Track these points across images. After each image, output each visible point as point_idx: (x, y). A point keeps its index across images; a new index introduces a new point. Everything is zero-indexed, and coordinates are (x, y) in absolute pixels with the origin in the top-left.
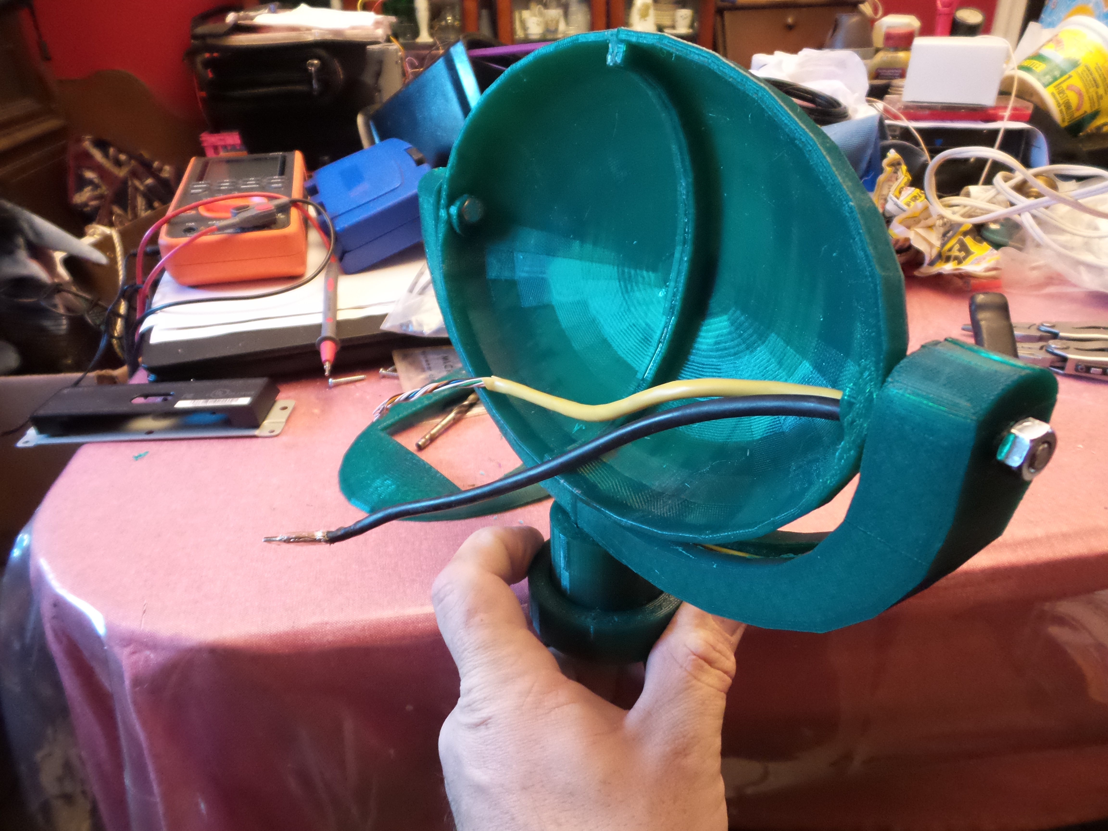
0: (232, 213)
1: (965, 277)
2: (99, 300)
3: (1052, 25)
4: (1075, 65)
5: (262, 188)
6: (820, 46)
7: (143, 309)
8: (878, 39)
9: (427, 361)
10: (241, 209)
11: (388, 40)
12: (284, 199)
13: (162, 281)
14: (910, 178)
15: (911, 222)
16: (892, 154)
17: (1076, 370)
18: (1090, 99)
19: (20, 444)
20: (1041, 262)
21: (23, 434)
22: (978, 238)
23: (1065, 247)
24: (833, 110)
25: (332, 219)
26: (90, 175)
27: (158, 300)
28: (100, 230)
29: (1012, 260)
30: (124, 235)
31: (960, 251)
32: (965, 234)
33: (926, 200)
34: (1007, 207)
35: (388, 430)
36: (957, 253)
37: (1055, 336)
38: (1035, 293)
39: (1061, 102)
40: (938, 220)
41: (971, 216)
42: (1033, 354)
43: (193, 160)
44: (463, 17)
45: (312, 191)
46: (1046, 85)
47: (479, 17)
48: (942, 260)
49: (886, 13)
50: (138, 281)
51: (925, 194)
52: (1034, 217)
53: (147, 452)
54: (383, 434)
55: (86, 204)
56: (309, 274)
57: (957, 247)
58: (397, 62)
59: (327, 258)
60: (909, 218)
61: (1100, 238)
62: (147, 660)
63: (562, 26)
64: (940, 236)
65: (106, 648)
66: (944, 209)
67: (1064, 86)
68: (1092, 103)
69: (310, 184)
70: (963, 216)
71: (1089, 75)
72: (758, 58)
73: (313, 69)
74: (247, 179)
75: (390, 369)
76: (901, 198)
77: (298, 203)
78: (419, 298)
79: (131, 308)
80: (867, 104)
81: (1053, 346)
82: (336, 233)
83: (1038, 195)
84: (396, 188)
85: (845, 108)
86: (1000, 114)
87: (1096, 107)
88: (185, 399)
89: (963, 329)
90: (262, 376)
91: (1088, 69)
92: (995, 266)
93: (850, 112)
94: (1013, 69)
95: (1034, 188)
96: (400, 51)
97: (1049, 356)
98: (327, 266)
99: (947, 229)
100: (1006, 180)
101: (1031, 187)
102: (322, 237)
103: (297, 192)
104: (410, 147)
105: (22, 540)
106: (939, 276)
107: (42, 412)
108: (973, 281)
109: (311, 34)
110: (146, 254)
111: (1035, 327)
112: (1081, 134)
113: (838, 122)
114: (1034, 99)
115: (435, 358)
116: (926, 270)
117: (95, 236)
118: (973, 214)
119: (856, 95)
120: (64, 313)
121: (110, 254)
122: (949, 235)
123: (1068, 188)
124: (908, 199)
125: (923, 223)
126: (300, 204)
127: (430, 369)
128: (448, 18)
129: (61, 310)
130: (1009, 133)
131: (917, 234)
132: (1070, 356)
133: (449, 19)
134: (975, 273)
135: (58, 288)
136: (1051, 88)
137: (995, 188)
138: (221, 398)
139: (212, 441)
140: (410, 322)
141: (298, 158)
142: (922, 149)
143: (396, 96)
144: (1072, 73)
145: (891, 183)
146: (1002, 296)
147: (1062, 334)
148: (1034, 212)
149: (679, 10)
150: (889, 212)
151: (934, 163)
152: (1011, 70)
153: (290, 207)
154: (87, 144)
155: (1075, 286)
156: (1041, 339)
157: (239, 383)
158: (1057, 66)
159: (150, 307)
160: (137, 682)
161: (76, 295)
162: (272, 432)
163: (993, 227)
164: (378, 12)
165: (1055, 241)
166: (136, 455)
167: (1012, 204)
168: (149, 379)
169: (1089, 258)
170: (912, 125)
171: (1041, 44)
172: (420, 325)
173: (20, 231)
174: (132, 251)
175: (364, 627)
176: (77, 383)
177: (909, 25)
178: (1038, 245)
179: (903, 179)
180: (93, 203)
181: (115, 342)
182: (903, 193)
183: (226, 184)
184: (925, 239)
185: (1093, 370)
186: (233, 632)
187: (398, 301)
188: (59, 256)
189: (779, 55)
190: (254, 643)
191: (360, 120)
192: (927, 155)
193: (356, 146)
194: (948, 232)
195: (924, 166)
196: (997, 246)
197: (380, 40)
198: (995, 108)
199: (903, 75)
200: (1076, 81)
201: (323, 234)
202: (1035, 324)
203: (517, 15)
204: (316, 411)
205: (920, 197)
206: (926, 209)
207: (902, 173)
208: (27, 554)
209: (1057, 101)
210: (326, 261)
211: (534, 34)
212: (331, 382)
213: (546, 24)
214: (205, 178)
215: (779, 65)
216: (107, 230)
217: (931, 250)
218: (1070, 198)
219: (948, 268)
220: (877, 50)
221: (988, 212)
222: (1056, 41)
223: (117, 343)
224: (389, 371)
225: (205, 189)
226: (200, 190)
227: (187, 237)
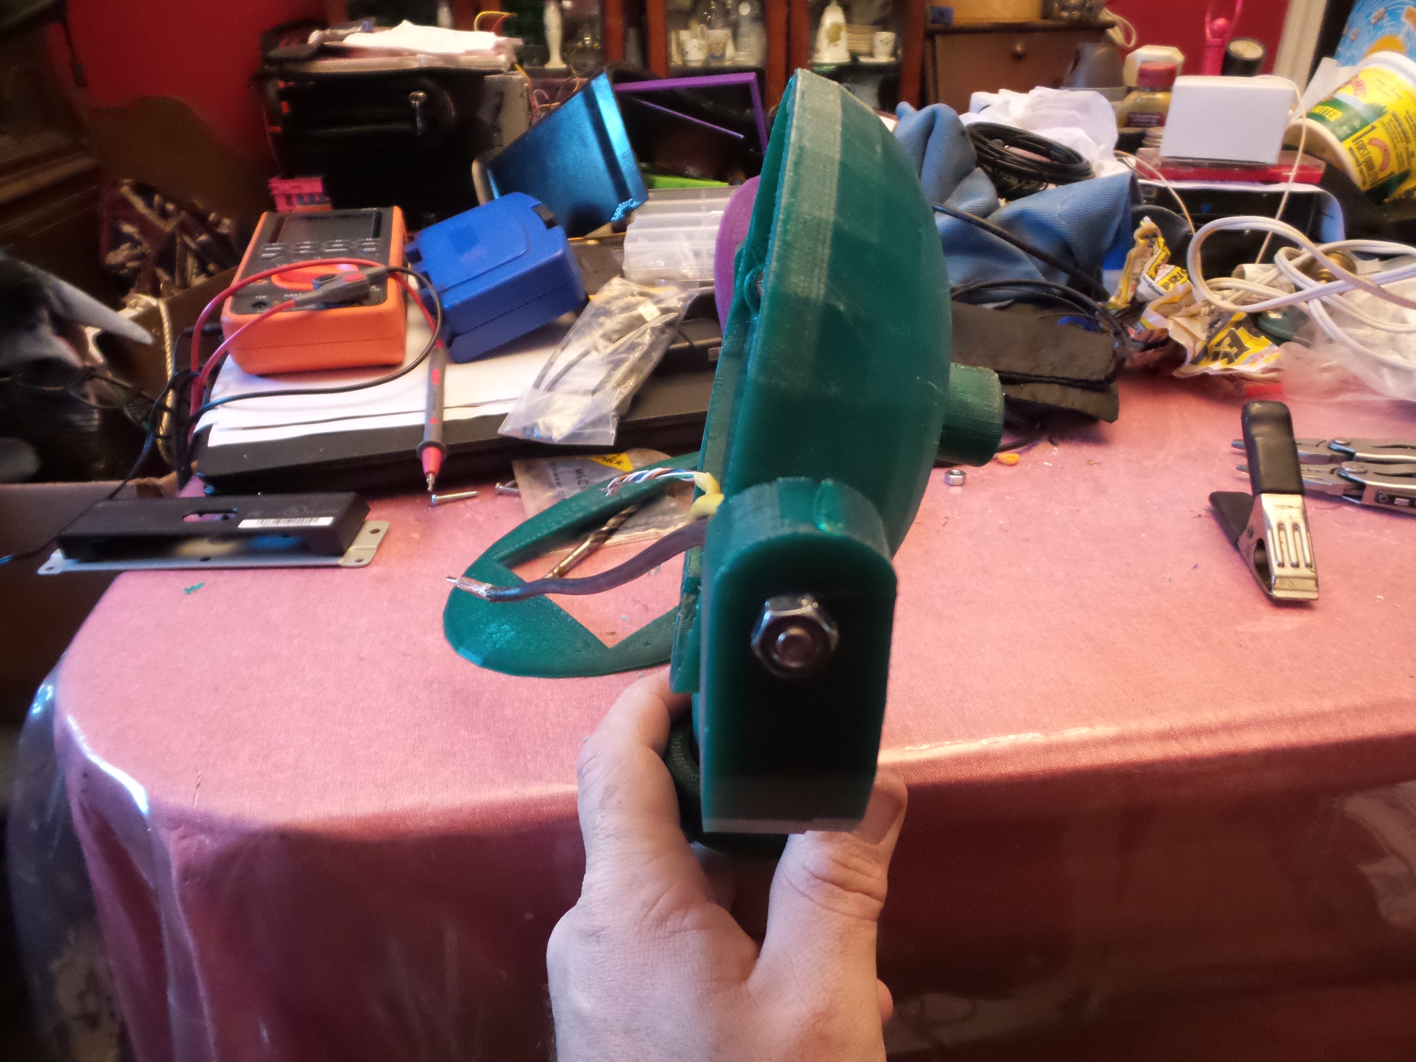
0: (314, 284)
1: (1237, 379)
2: (141, 389)
3: (1351, 61)
4: (1379, 112)
5: (351, 253)
6: (1056, 83)
7: (199, 402)
8: (1130, 75)
9: (556, 475)
10: (325, 279)
11: (513, 68)
12: (379, 268)
13: (223, 366)
14: (1169, 254)
15: (1170, 309)
16: (1147, 223)
17: (1377, 500)
18: (1398, 157)
19: (42, 571)
20: (1334, 362)
21: (46, 558)
22: (1254, 330)
23: (1364, 343)
24: (1074, 166)
25: (439, 294)
26: (128, 229)
27: (218, 392)
28: (144, 300)
29: (1298, 358)
30: (172, 308)
31: (1231, 346)
32: (1238, 324)
33: (1188, 281)
34: (1291, 292)
35: (506, 562)
36: (1228, 349)
37: (1350, 456)
38: (1328, 401)
39: (1361, 160)
40: (1203, 306)
41: (1244, 303)
42: (1321, 480)
43: (264, 216)
44: (605, 36)
45: (414, 257)
46: (1342, 139)
47: (625, 38)
48: (1208, 358)
49: (1139, 45)
50: (193, 367)
51: (1188, 272)
52: (1325, 305)
53: (203, 584)
54: (500, 567)
55: (122, 265)
56: (408, 362)
57: (1228, 341)
58: (522, 95)
59: (431, 344)
60: (1167, 304)
61: (1408, 333)
62: (201, 846)
63: (730, 51)
64: (1206, 327)
65: (149, 830)
66: (1211, 292)
67: (1365, 140)
68: (1401, 163)
69: (411, 247)
70: (1235, 302)
71: (1397, 126)
72: (979, 97)
73: (417, 102)
74: (331, 241)
75: (508, 484)
76: (1158, 279)
77: (396, 272)
78: (548, 395)
79: (181, 401)
80: (1115, 159)
81: (1347, 469)
82: (443, 311)
83: (1331, 278)
84: (520, 256)
85: (1088, 163)
86: (1284, 174)
87: (1406, 167)
88: (252, 517)
89: (1234, 446)
90: (348, 490)
91: (1395, 117)
92: (1274, 367)
93: (1094, 169)
94: (1301, 117)
95: (1325, 268)
96: (526, 82)
97: (1342, 482)
98: (431, 352)
99: (1214, 317)
100: (1291, 257)
101: (1322, 267)
102: (426, 316)
103: (395, 260)
104: (539, 205)
105: (45, 693)
106: (1205, 377)
107: (72, 531)
108: (1247, 385)
109: (416, 60)
110: (204, 333)
111: (1325, 444)
112: (1386, 200)
113: (1080, 181)
114: (1327, 156)
115: (566, 471)
116: (1188, 370)
117: (137, 308)
118: (1249, 300)
119: (1102, 147)
120: (96, 405)
121: (156, 331)
122: (1217, 326)
123: (1368, 268)
124: (1166, 280)
125: (1184, 311)
126: (399, 273)
127: (559, 484)
128: (586, 39)
129: (93, 402)
130: (1294, 197)
131: (1176, 323)
132: (1369, 482)
133: (588, 39)
134: (1250, 374)
135: (90, 373)
136: (1349, 143)
137: (1276, 266)
138: (296, 517)
139: (284, 571)
140: (536, 425)
141: (397, 214)
142: (1184, 217)
143: (521, 139)
144: (1376, 123)
145: (1145, 260)
146: (1284, 406)
147: (1358, 454)
148: (1325, 298)
149: (878, 33)
150: (1142, 295)
151: (1199, 236)
152: (1298, 118)
153: (386, 278)
154: (125, 190)
155: (1375, 393)
156: (1331, 460)
157: (320, 498)
158: (1357, 115)
159: (208, 401)
160: (187, 873)
161: (113, 383)
162: (360, 561)
163: (1273, 316)
164: (499, 33)
165: (1351, 336)
166: (189, 587)
167: (1298, 289)
168: (206, 491)
169: (1395, 358)
170: (1172, 185)
171: (1336, 86)
172: (549, 429)
173: (45, 301)
174: (187, 329)
175: (474, 809)
176: (113, 495)
177: (1169, 59)
178: (1330, 341)
179: (1159, 255)
180: (131, 264)
181: (160, 442)
182: (1160, 272)
183: (306, 247)
184: (1186, 330)
185: (1398, 500)
186: (310, 813)
187: (521, 398)
188: (91, 332)
189: (1005, 94)
190: (336, 827)
191: (475, 168)
192: (1190, 225)
193: (471, 201)
194: (1216, 322)
195: (1188, 238)
196: (1278, 340)
197: (503, 69)
198: (1279, 166)
199: (1161, 122)
200: (1380, 134)
201: (427, 313)
202: (1325, 441)
203: (673, 36)
204: (415, 535)
205: (1182, 277)
206: (1189, 292)
207: (1159, 247)
208: (50, 711)
209: (1357, 160)
210: (429, 347)
211: (693, 61)
212: (435, 500)
213: (710, 48)
214: (279, 239)
215: (1005, 106)
216: (153, 302)
217: (1194, 345)
218: (1371, 283)
219: (1216, 367)
220: (1130, 90)
221: (1268, 298)
222: (1356, 83)
223: (162, 443)
224: (508, 487)
225: (280, 253)
226: (274, 254)
227: (256, 313)
